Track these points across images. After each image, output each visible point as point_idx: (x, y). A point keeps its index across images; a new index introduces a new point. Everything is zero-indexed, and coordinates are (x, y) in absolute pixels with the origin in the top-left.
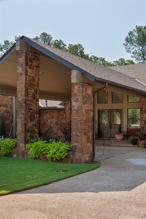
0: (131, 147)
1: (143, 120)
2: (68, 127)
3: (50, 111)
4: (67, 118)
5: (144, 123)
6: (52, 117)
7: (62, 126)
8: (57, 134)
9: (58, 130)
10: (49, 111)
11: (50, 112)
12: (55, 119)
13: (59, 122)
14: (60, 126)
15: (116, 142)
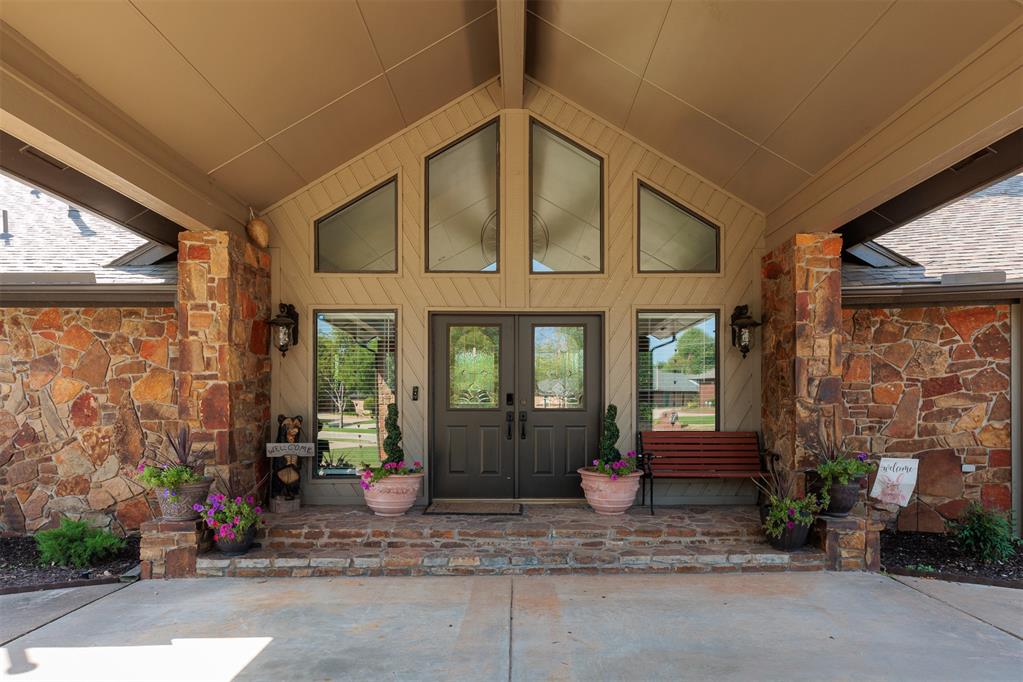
0: (781, 569)
1: (810, 381)
2: (206, 438)
3: (20, 313)
4: (197, 368)
5: (818, 400)
6: (35, 364)
7: (138, 425)
8: (85, 491)
9: (101, 458)
10: (7, 319)
11: (16, 322)
12: (72, 374)
13: (102, 399)
14: (119, 430)
15: (638, 532)
